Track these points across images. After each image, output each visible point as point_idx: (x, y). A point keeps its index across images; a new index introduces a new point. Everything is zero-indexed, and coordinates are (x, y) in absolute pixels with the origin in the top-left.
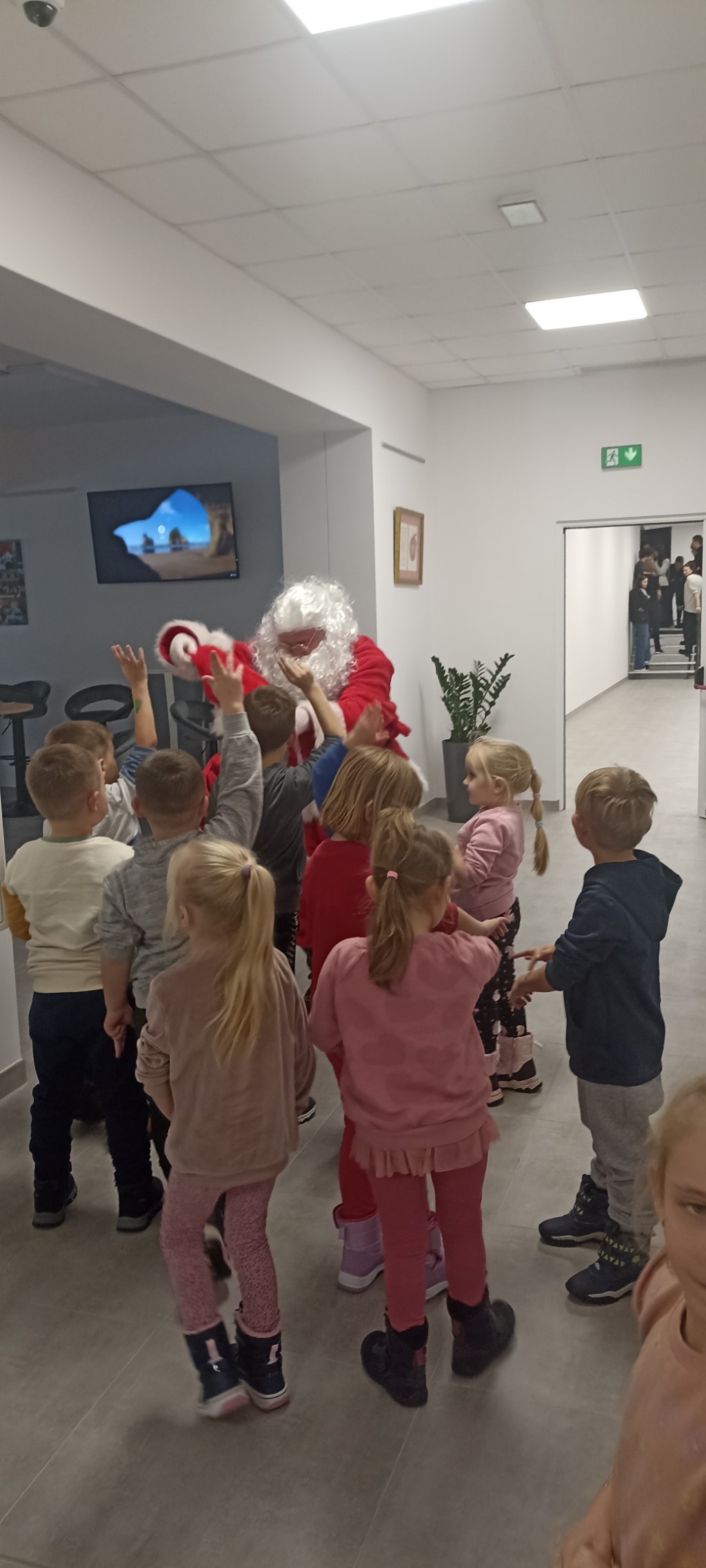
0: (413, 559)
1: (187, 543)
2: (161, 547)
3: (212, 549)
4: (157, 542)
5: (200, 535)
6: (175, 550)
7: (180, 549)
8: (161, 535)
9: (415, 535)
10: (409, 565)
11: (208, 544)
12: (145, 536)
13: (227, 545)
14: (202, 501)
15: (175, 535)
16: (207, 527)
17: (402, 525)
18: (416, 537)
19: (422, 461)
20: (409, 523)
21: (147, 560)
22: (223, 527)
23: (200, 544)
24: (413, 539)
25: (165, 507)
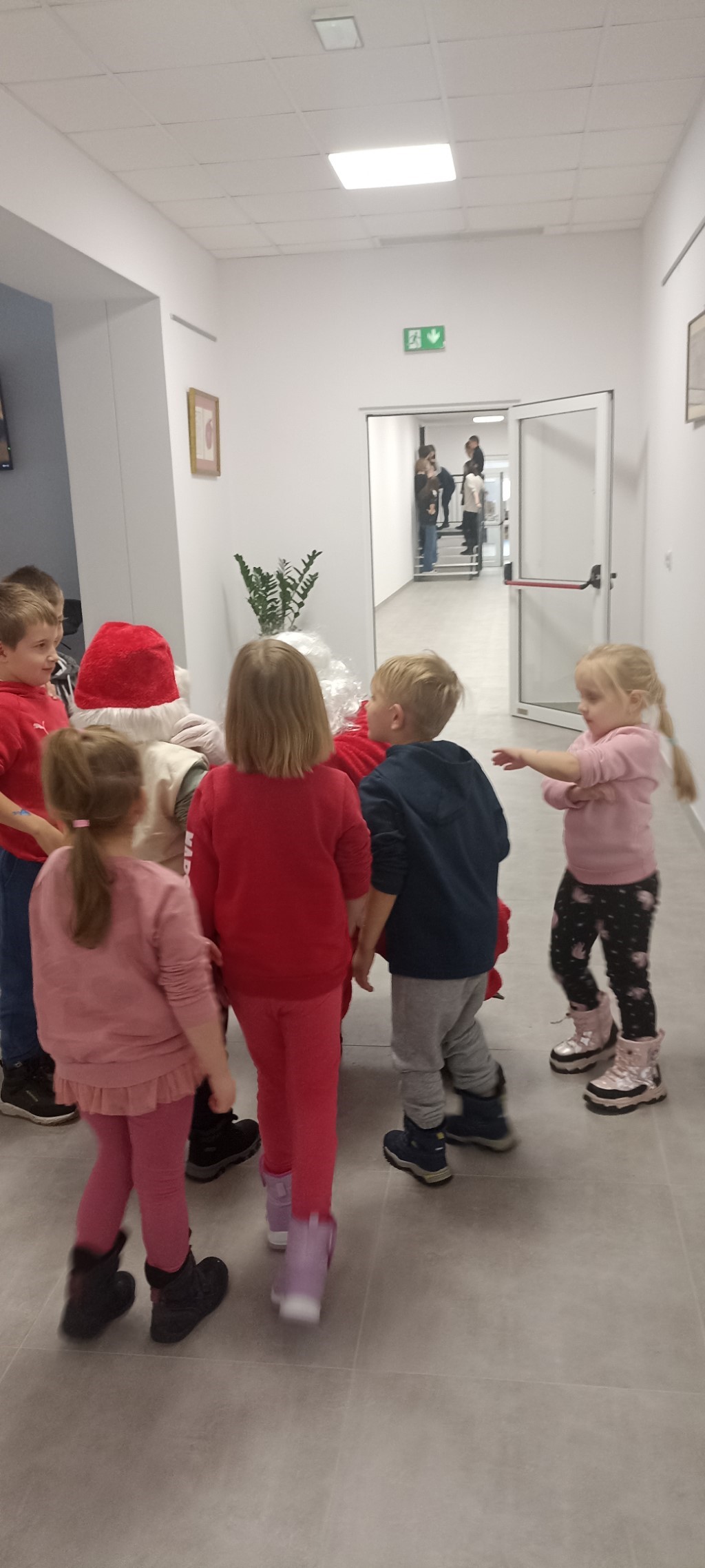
0: (209, 447)
9: (210, 421)
10: (206, 454)
17: (198, 409)
18: (212, 423)
19: (214, 339)
20: (205, 407)
24: (208, 425)
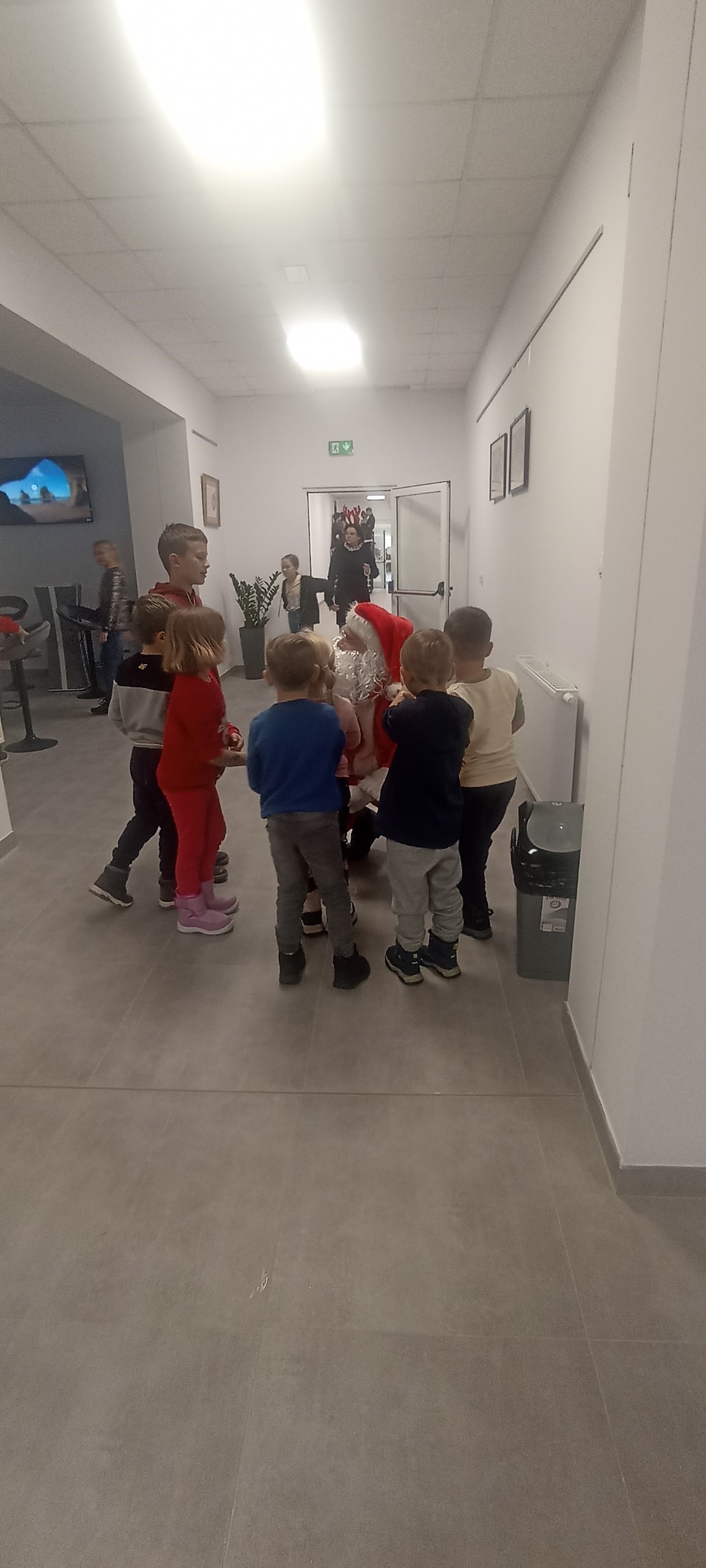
0: (214, 509)
1: (54, 497)
2: (34, 499)
3: (73, 501)
4: (31, 496)
5: (62, 491)
6: (45, 502)
7: (49, 501)
8: (34, 491)
9: (215, 494)
10: (212, 514)
11: (69, 498)
12: (22, 492)
13: (83, 499)
14: (63, 468)
15: (44, 492)
16: (68, 486)
17: (207, 485)
19: (216, 445)
20: (211, 485)
21: (25, 509)
22: (79, 486)
23: (63, 498)
24: (214, 496)
25: (36, 471)
